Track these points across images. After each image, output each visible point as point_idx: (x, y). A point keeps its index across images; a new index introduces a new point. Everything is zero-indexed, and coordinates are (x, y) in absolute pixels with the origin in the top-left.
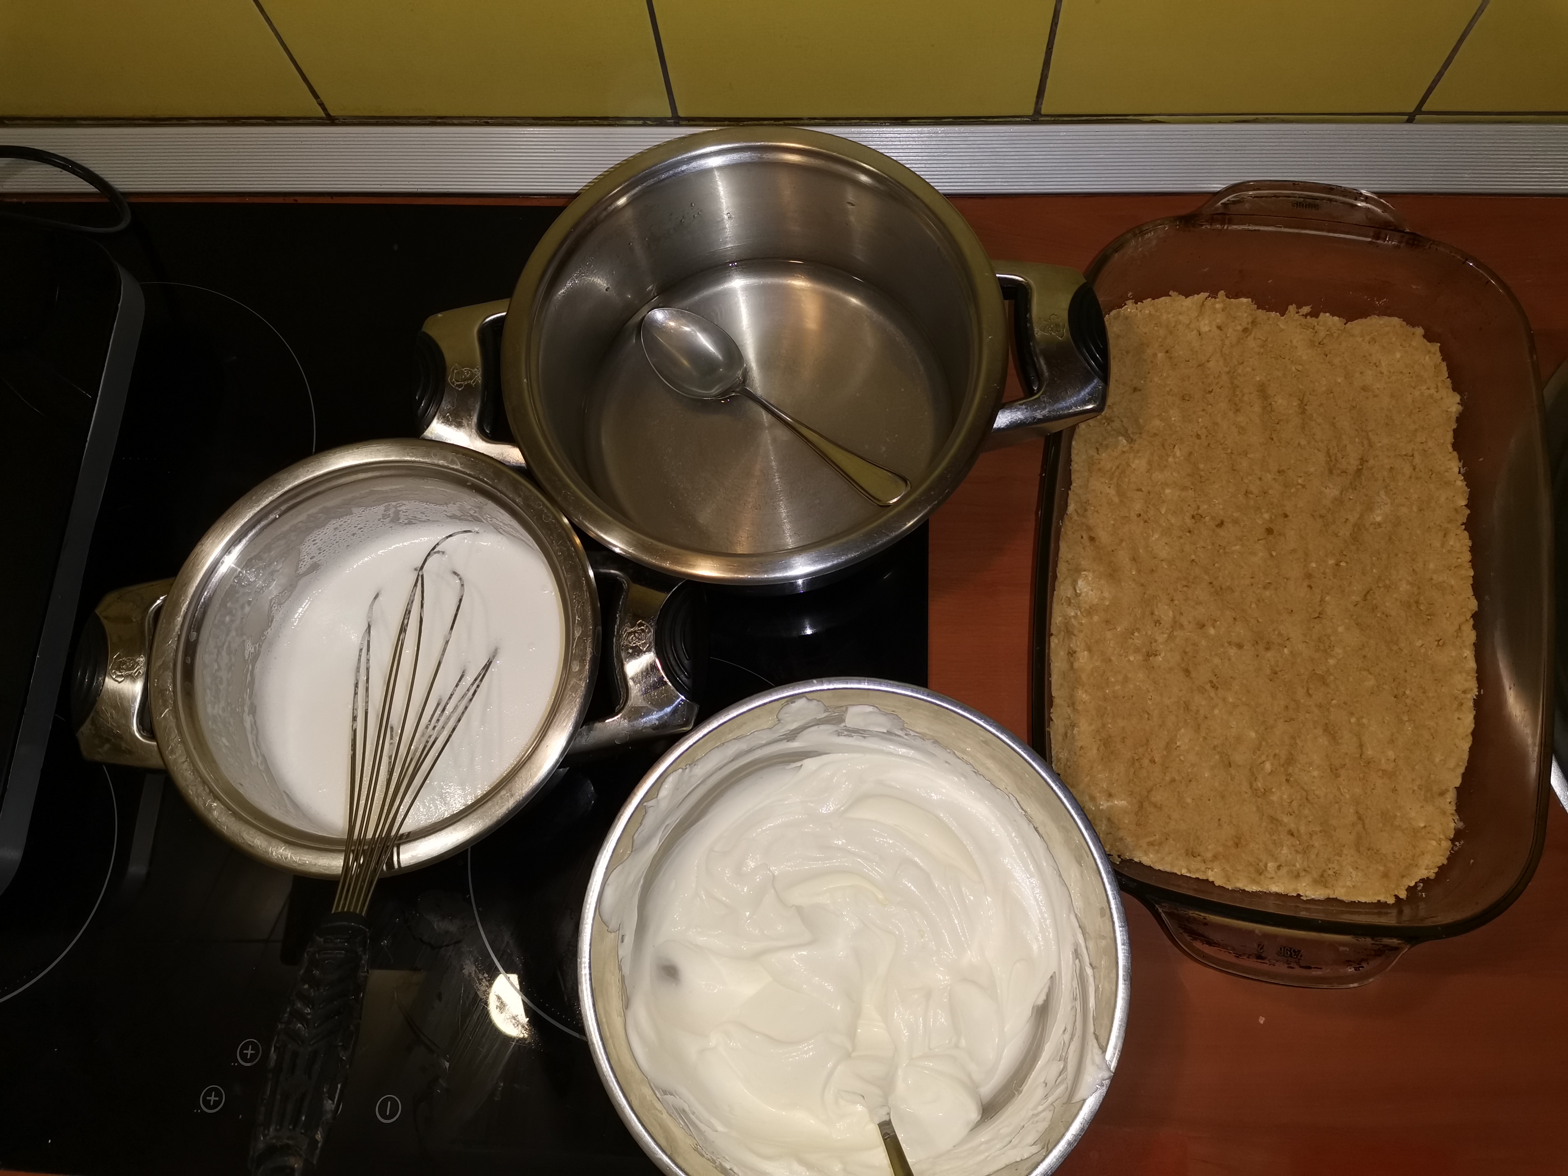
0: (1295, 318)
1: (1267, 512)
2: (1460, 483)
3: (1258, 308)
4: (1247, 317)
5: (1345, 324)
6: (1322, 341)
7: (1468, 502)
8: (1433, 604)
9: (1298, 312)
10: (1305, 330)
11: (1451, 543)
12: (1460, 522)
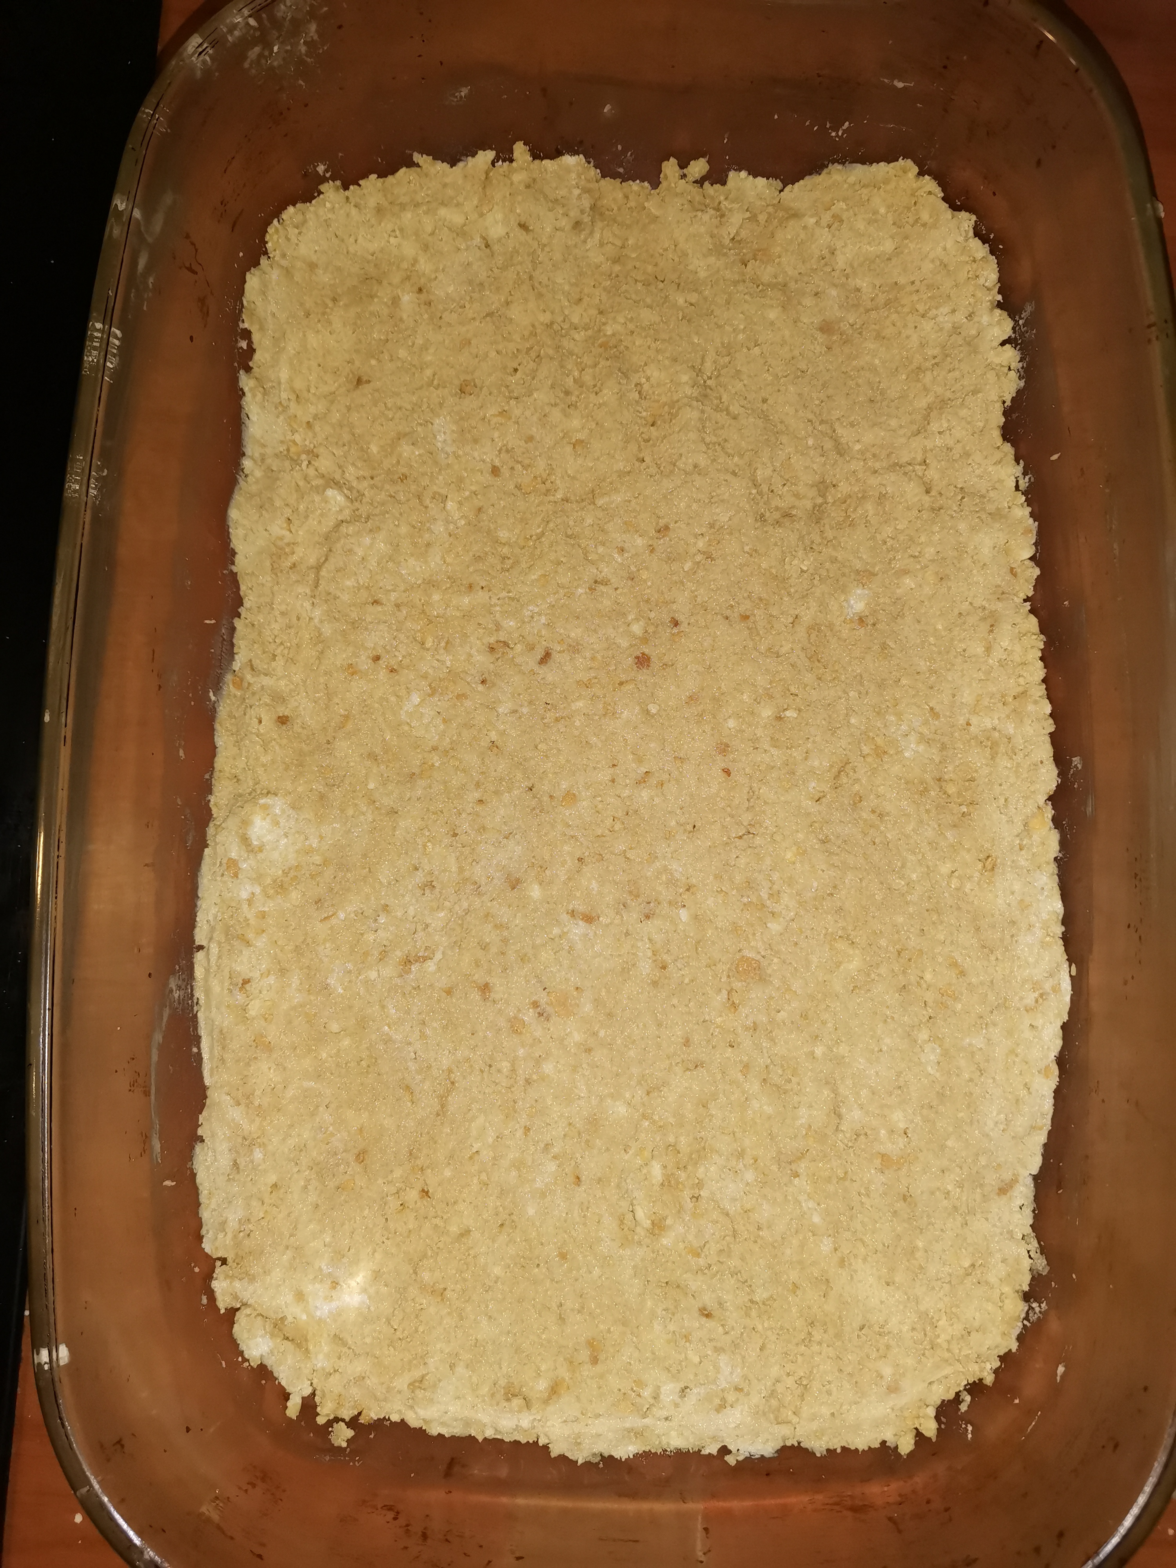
0: (678, 190)
1: (637, 620)
2: (1022, 513)
3: (603, 176)
4: (579, 197)
5: (781, 191)
6: (737, 233)
7: (1037, 551)
8: (972, 780)
9: (684, 176)
10: (699, 214)
11: (1005, 644)
12: (1023, 596)
